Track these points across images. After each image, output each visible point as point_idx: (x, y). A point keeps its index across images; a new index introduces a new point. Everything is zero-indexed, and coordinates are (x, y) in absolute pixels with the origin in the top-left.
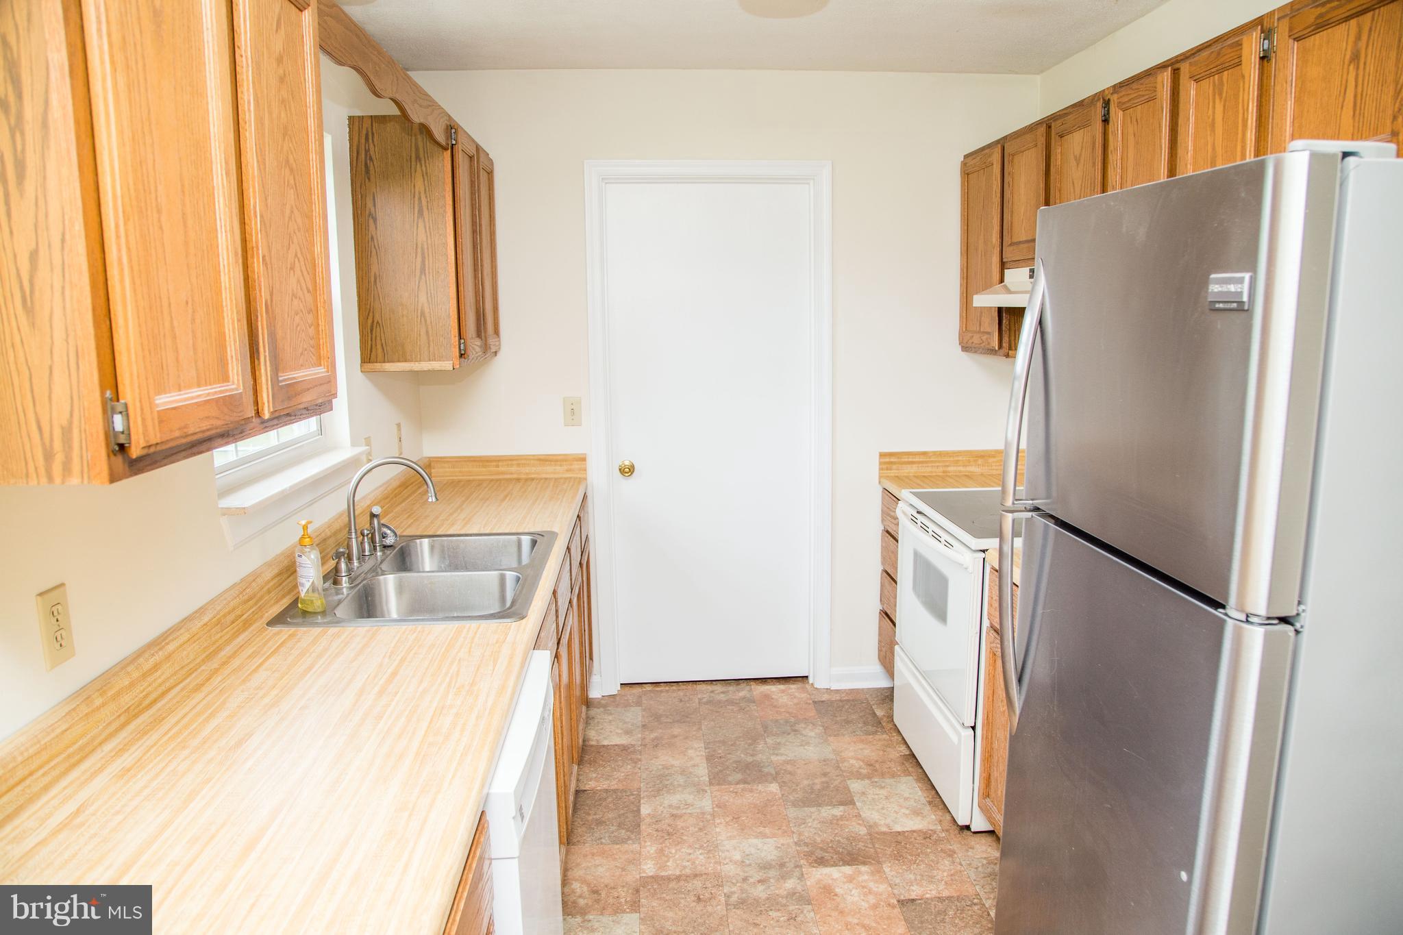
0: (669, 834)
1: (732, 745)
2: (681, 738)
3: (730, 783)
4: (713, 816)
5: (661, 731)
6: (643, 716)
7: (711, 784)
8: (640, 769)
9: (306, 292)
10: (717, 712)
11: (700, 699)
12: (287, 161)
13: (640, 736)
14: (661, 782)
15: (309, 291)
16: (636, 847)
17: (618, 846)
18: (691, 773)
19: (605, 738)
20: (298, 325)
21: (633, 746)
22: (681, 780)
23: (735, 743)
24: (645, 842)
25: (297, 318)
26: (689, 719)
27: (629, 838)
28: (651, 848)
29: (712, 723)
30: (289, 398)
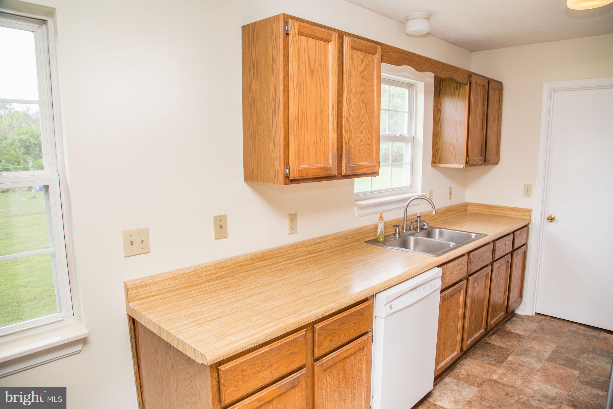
0: (513, 370)
1: (570, 351)
2: (548, 340)
3: (556, 363)
4: (538, 371)
5: (540, 335)
6: (537, 327)
7: (547, 360)
8: (520, 344)
9: (368, 139)
10: (574, 336)
11: (570, 329)
12: (363, 101)
13: (530, 333)
14: (525, 352)
15: (369, 139)
16: (496, 368)
17: (489, 365)
18: (541, 353)
19: (514, 330)
20: (362, 149)
21: (523, 336)
22: (534, 354)
23: (572, 350)
24: (501, 368)
25: (362, 147)
26: (557, 335)
27: (496, 365)
28: (501, 371)
29: (568, 339)
30: (353, 170)
